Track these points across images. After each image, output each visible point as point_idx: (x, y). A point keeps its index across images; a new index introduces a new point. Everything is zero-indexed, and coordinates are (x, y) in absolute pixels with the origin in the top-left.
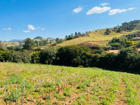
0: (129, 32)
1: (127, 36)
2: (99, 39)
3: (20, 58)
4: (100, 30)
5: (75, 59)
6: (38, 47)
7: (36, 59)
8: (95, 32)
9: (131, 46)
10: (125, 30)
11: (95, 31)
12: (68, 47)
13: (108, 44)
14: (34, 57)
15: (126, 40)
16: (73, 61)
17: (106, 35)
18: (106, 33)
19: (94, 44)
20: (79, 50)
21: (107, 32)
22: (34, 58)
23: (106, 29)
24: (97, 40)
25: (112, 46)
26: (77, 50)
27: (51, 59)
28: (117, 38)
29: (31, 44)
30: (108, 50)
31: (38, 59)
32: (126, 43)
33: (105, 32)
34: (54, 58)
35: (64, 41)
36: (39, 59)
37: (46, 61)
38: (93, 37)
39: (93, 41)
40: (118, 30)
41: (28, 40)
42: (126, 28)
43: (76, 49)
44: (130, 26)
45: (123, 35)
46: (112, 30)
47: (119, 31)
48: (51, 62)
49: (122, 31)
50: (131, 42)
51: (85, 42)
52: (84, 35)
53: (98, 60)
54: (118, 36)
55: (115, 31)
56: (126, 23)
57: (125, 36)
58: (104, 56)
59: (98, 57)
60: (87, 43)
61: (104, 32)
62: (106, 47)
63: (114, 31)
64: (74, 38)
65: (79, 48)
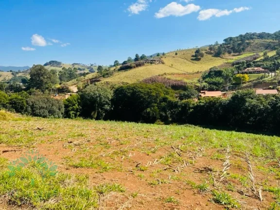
0: (237, 55)
1: (233, 64)
2: (182, 69)
3: (44, 108)
4: (183, 51)
5: (148, 110)
6: (62, 85)
7: (73, 110)
8: (174, 55)
9: (243, 83)
10: (229, 53)
11: (175, 53)
12: (134, 87)
13: (201, 80)
14: (70, 106)
15: (233, 72)
16: (145, 114)
17: (194, 61)
18: (194, 58)
19: (174, 79)
20: (156, 93)
21: (197, 56)
22: (70, 108)
23: (194, 49)
24: (180, 72)
25: (209, 83)
26: (151, 92)
27: (102, 109)
28: (219, 69)
29: (45, 77)
30: (203, 91)
31: (77, 109)
32: (234, 79)
33: (193, 56)
34: (107, 107)
35: (116, 74)
36: (80, 109)
37: (92, 114)
38: (172, 65)
39: (172, 74)
40: (217, 52)
41: (40, 70)
42: (231, 48)
43: (149, 91)
44: (239, 44)
45: (226, 62)
46: (205, 51)
47: (218, 54)
48: (102, 115)
49: (223, 54)
50: (243, 77)
51: (157, 75)
52: (154, 62)
53: (191, 110)
54: (217, 63)
55: (211, 53)
56: (231, 39)
57: (230, 65)
58: (203, 104)
59: (191, 106)
60: (163, 77)
61: (190, 55)
62: (198, 84)
63: (209, 54)
64: (134, 67)
65: (154, 89)
